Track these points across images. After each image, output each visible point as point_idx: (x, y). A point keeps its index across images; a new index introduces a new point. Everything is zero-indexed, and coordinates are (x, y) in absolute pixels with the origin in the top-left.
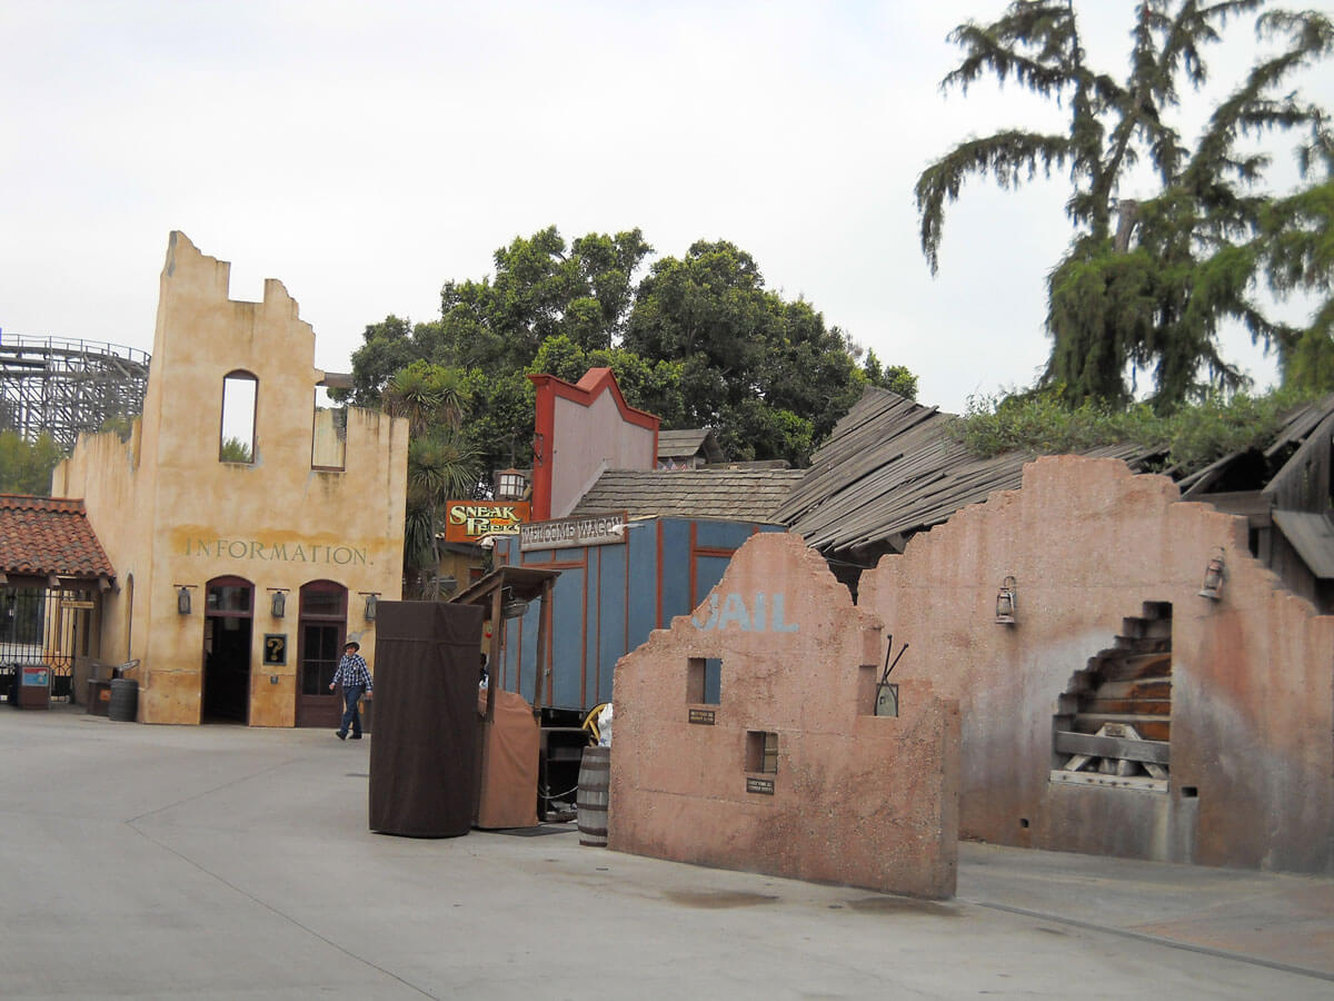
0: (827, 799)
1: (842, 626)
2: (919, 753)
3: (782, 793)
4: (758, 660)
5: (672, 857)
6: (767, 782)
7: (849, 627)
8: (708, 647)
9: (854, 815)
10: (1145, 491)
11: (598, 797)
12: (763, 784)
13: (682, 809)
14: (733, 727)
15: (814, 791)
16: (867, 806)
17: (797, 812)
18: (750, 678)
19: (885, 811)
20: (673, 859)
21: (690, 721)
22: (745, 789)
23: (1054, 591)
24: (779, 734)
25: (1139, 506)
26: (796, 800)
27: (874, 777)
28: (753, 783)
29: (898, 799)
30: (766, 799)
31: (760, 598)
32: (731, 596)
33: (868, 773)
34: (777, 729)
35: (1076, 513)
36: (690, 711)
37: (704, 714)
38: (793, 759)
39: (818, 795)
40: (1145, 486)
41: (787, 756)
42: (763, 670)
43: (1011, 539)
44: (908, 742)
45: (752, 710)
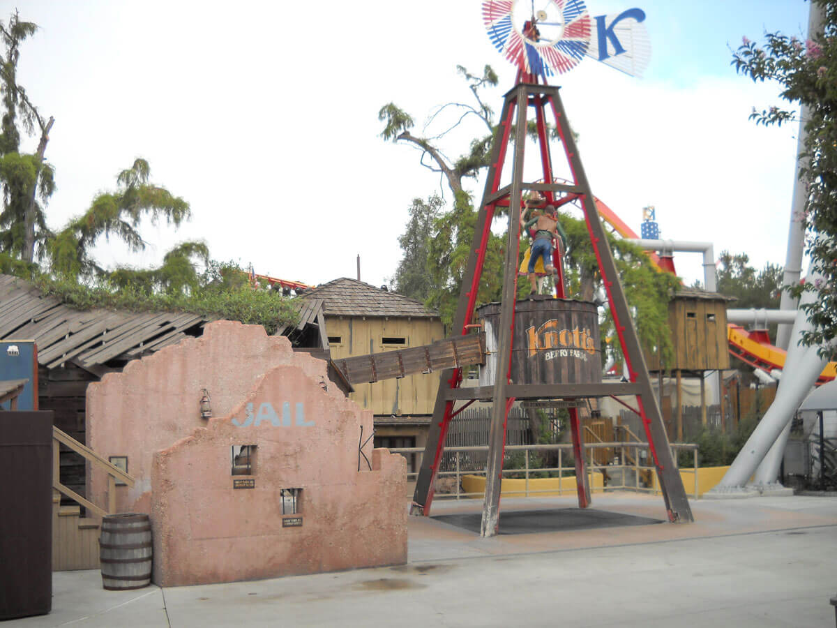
0: (339, 522)
1: (343, 421)
2: (394, 488)
3: (308, 524)
4: (287, 444)
5: (225, 580)
6: (297, 519)
7: (348, 422)
8: (247, 438)
9: (356, 528)
10: (283, 345)
11: (142, 553)
12: (294, 520)
13: (231, 547)
14: (270, 488)
15: (330, 520)
16: (365, 522)
17: (318, 533)
18: (282, 456)
19: (376, 522)
20: (225, 582)
21: (235, 488)
22: (281, 525)
23: (230, 397)
24: (305, 489)
25: (279, 353)
26: (317, 526)
27: (368, 505)
28: (286, 521)
29: (383, 515)
30: (297, 529)
31: (286, 405)
32: (263, 405)
33: (364, 504)
34: (302, 486)
35: (244, 354)
36: (234, 481)
37: (246, 482)
38: (316, 503)
39: (333, 521)
40: (282, 343)
41: (310, 501)
42: (290, 450)
43: (203, 367)
44: (388, 483)
45: (283, 476)
